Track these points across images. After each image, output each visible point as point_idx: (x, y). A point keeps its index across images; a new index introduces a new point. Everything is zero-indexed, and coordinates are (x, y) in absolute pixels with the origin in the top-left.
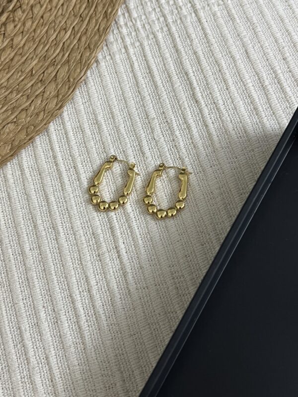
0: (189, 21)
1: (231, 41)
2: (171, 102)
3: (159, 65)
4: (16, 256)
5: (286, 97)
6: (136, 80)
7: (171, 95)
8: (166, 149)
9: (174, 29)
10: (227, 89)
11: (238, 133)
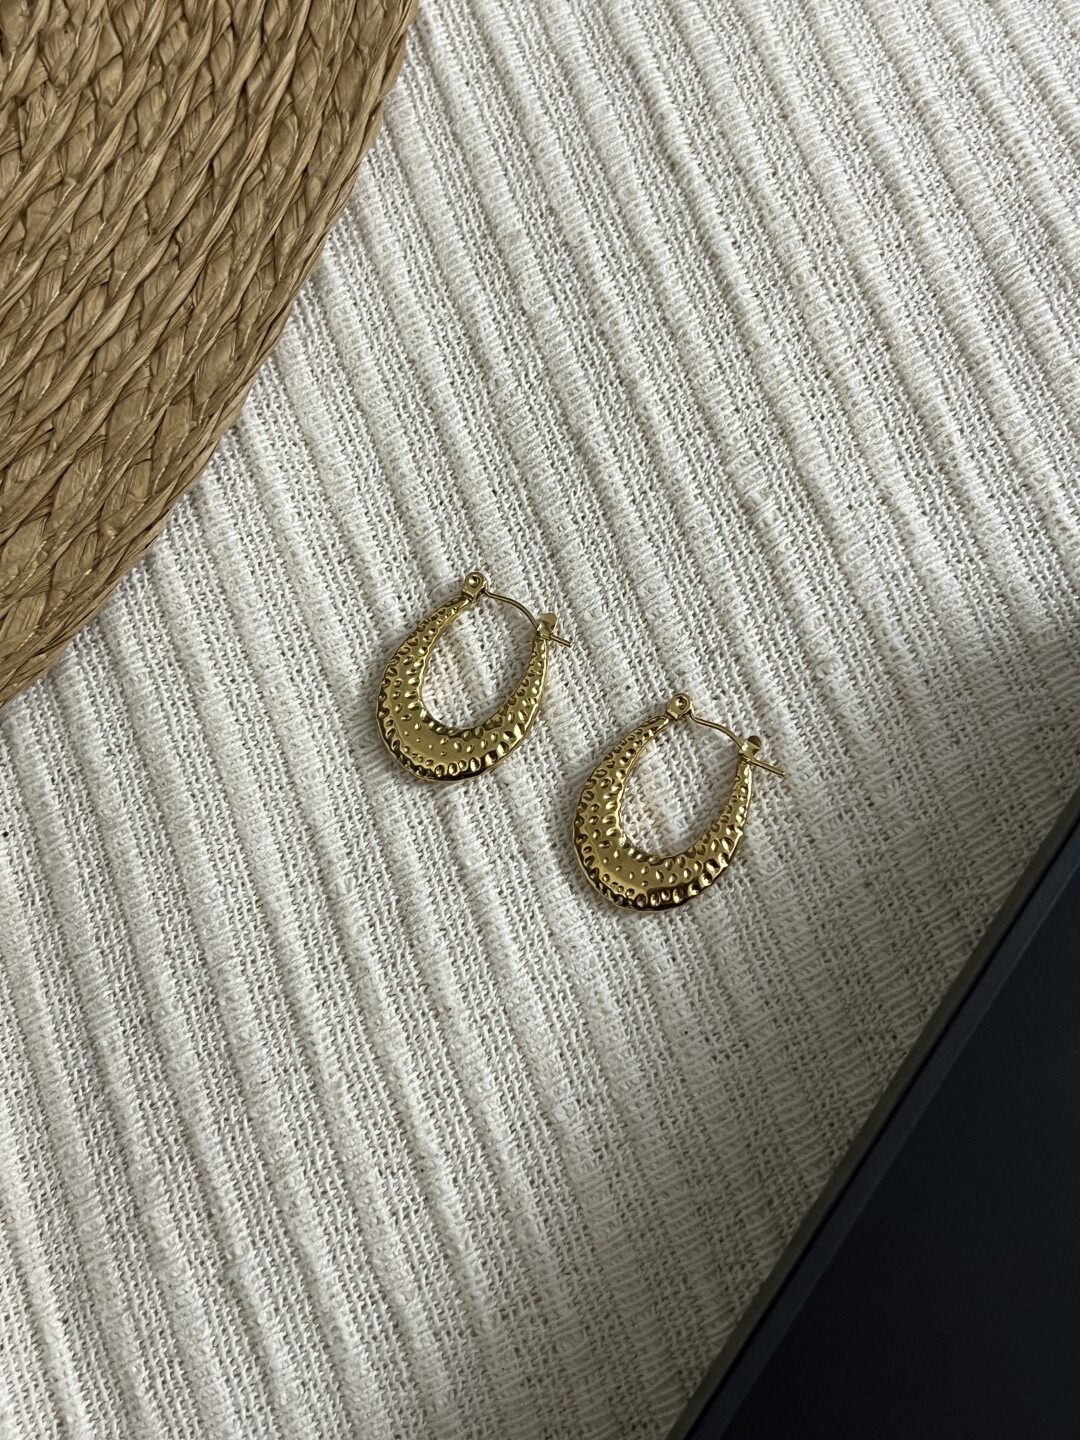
2: (578, 172)
3: (525, 31)
5: (1002, 142)
6: (442, 95)
7: (575, 144)
10: (785, 117)
11: (830, 282)
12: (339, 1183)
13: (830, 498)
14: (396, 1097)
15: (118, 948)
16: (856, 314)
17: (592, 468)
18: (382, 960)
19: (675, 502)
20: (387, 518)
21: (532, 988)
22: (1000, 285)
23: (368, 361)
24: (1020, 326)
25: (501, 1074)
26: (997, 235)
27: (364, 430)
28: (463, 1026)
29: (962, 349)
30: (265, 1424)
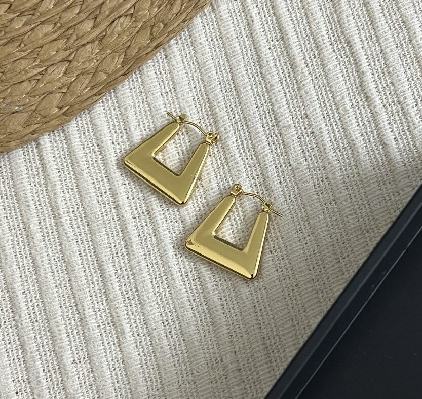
4: (48, 374)
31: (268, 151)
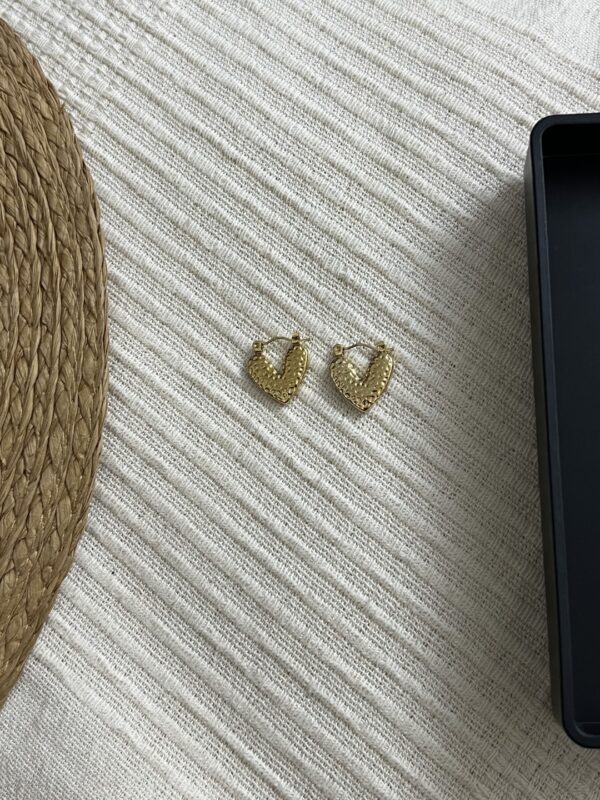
0: (147, 49)
1: (228, 46)
2: (198, 184)
3: (143, 139)
5: (359, 83)
6: (124, 182)
7: (190, 173)
8: (235, 255)
9: (131, 74)
10: (268, 119)
11: (323, 173)
12: (332, 631)
13: (372, 257)
14: (335, 585)
15: (188, 591)
16: (340, 180)
17: (271, 297)
18: (298, 535)
19: (312, 293)
20: (199, 361)
21: (364, 512)
22: (389, 138)
23: (157, 304)
24: (406, 149)
25: (372, 553)
26: (377, 120)
27: (170, 332)
28: (345, 543)
29: (389, 170)
30: (357, 742)
31: (183, 252)
